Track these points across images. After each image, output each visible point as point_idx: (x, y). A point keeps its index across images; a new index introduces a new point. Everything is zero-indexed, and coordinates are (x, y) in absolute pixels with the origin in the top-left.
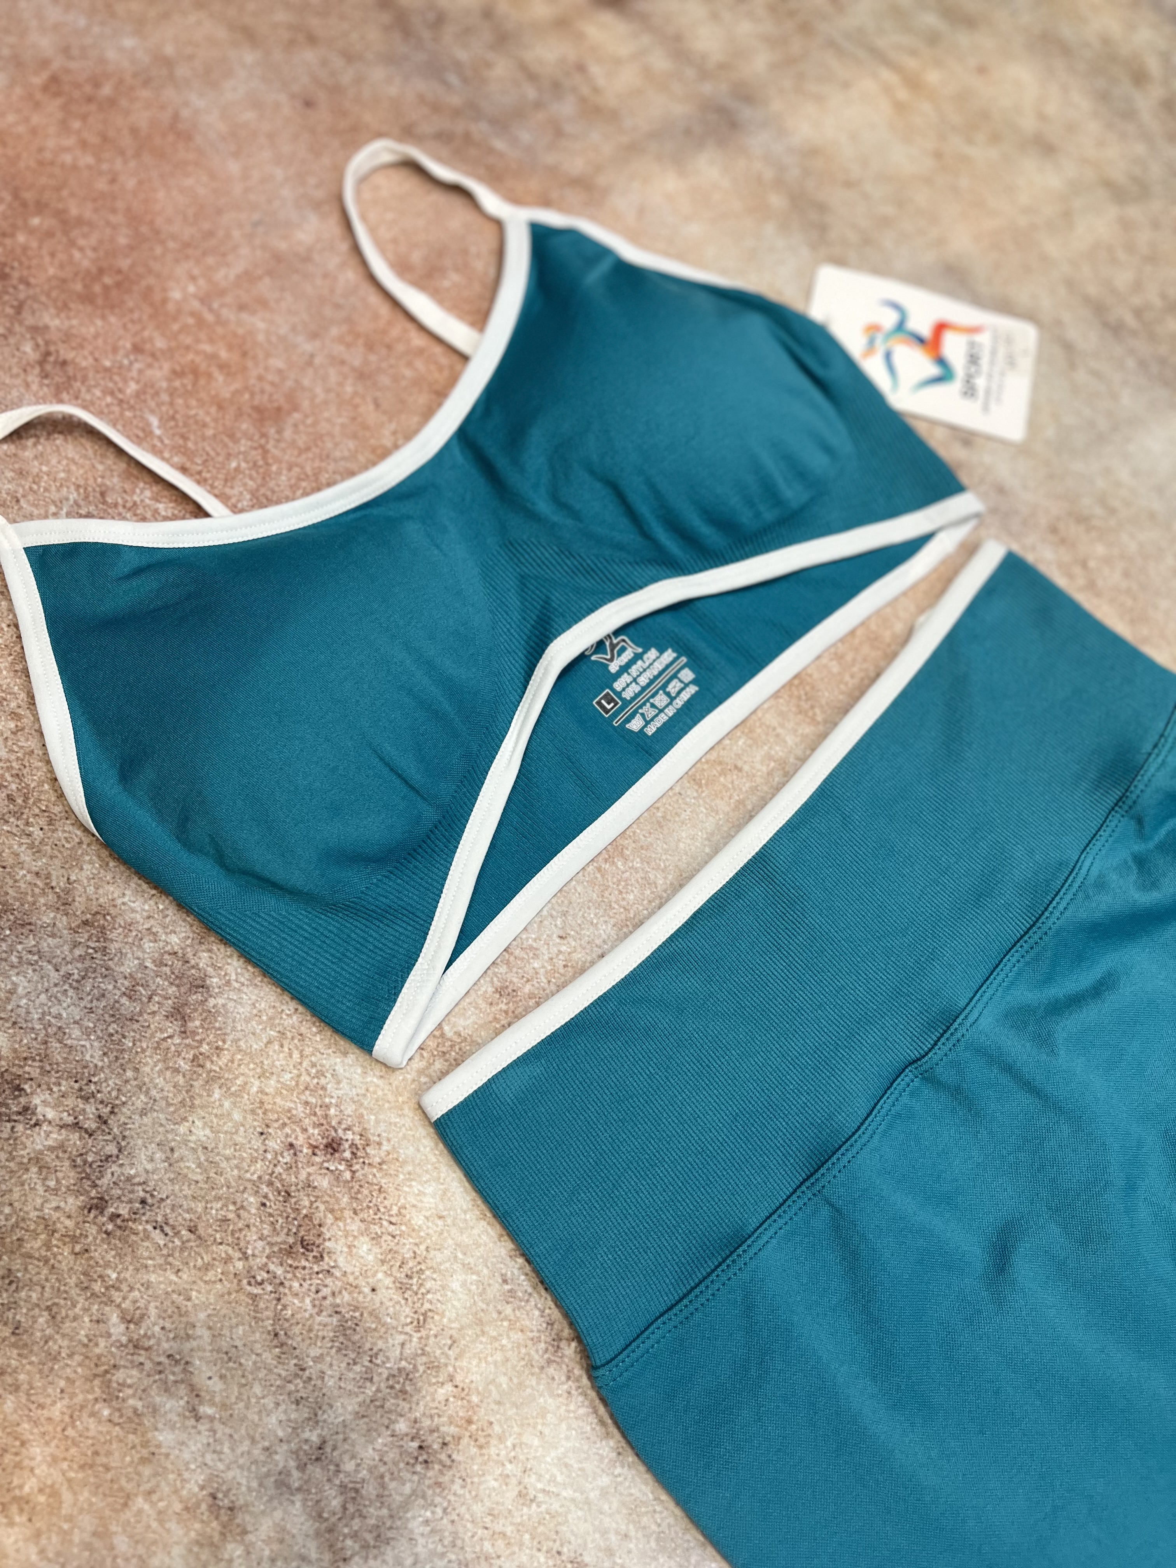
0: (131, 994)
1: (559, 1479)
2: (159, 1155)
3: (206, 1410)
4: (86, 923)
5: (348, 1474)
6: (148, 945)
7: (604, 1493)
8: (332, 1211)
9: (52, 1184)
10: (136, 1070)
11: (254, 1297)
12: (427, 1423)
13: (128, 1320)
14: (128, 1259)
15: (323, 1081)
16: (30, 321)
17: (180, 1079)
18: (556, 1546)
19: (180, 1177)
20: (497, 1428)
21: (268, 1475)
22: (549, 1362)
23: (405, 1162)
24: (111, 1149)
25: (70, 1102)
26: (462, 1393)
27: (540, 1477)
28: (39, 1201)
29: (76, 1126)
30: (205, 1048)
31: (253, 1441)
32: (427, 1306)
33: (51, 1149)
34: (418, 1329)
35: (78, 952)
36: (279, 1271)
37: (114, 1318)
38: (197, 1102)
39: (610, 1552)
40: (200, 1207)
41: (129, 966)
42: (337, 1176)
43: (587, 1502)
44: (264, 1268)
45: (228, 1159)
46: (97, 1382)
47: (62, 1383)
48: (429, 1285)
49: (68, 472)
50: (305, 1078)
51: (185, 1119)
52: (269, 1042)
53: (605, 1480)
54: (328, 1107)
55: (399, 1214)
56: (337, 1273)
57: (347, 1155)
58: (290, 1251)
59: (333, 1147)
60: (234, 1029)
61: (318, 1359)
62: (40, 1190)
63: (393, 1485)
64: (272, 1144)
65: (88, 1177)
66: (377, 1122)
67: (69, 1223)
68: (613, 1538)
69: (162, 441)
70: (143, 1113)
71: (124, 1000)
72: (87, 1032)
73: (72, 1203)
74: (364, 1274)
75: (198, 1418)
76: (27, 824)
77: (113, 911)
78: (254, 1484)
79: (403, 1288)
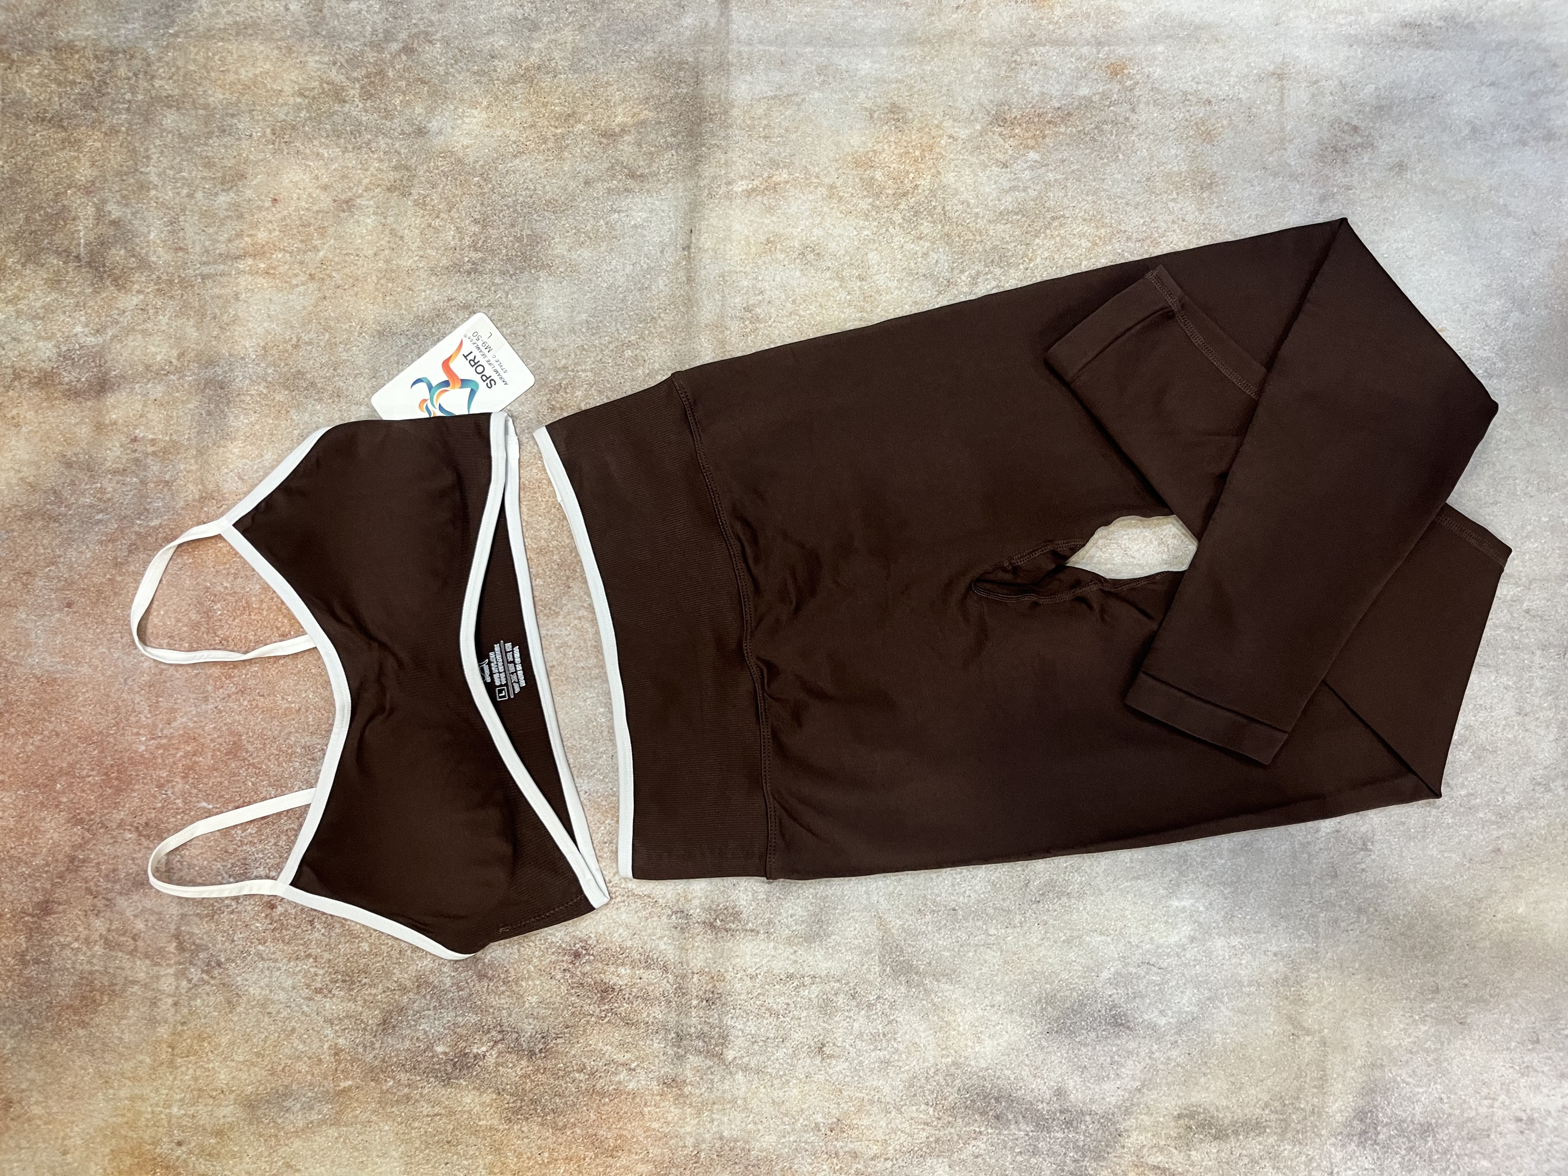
0: (460, 989)
1: (758, 960)
2: (530, 1021)
3: (633, 1066)
4: (418, 986)
5: (695, 1033)
6: (445, 970)
7: (775, 948)
8: (600, 973)
9: (511, 1065)
10: (492, 1007)
11: (609, 1022)
12: (701, 993)
13: (580, 1071)
14: (560, 1056)
15: (549, 941)
16: (114, 826)
17: (508, 993)
18: (778, 979)
19: (544, 1018)
20: (722, 970)
21: (673, 1060)
22: (716, 934)
23: (604, 933)
24: (515, 1036)
25: (485, 1039)
26: (701, 973)
27: (751, 967)
28: (514, 1074)
29: (496, 1042)
30: (502, 976)
31: (657, 1057)
32: (662, 963)
33: (497, 1057)
34: (667, 972)
35: (428, 997)
36: (607, 1007)
37: (577, 1075)
38: (521, 993)
39: (795, 962)
40: (561, 1019)
41: (448, 982)
42: (588, 961)
43: (773, 956)
44: (601, 1011)
45: (551, 997)
46: (594, 1096)
47: (585, 1108)
48: (655, 957)
49: (206, 859)
50: (542, 947)
51: (524, 1002)
52: (519, 951)
53: (772, 944)
54: (561, 946)
55: (621, 949)
56: (624, 987)
57: (584, 952)
58: (603, 998)
59: (577, 955)
60: (504, 960)
61: (649, 1015)
62: (510, 1070)
63: (711, 1020)
64: (558, 977)
65: (518, 1051)
66: (581, 932)
67: (530, 1068)
68: (792, 957)
69: (217, 808)
70: (510, 1015)
71: (461, 993)
72: (463, 1015)
73: (524, 1063)
74: (632, 978)
75: (634, 1070)
76: (360, 982)
77: (421, 973)
78: (672, 1066)
79: (648, 967)
